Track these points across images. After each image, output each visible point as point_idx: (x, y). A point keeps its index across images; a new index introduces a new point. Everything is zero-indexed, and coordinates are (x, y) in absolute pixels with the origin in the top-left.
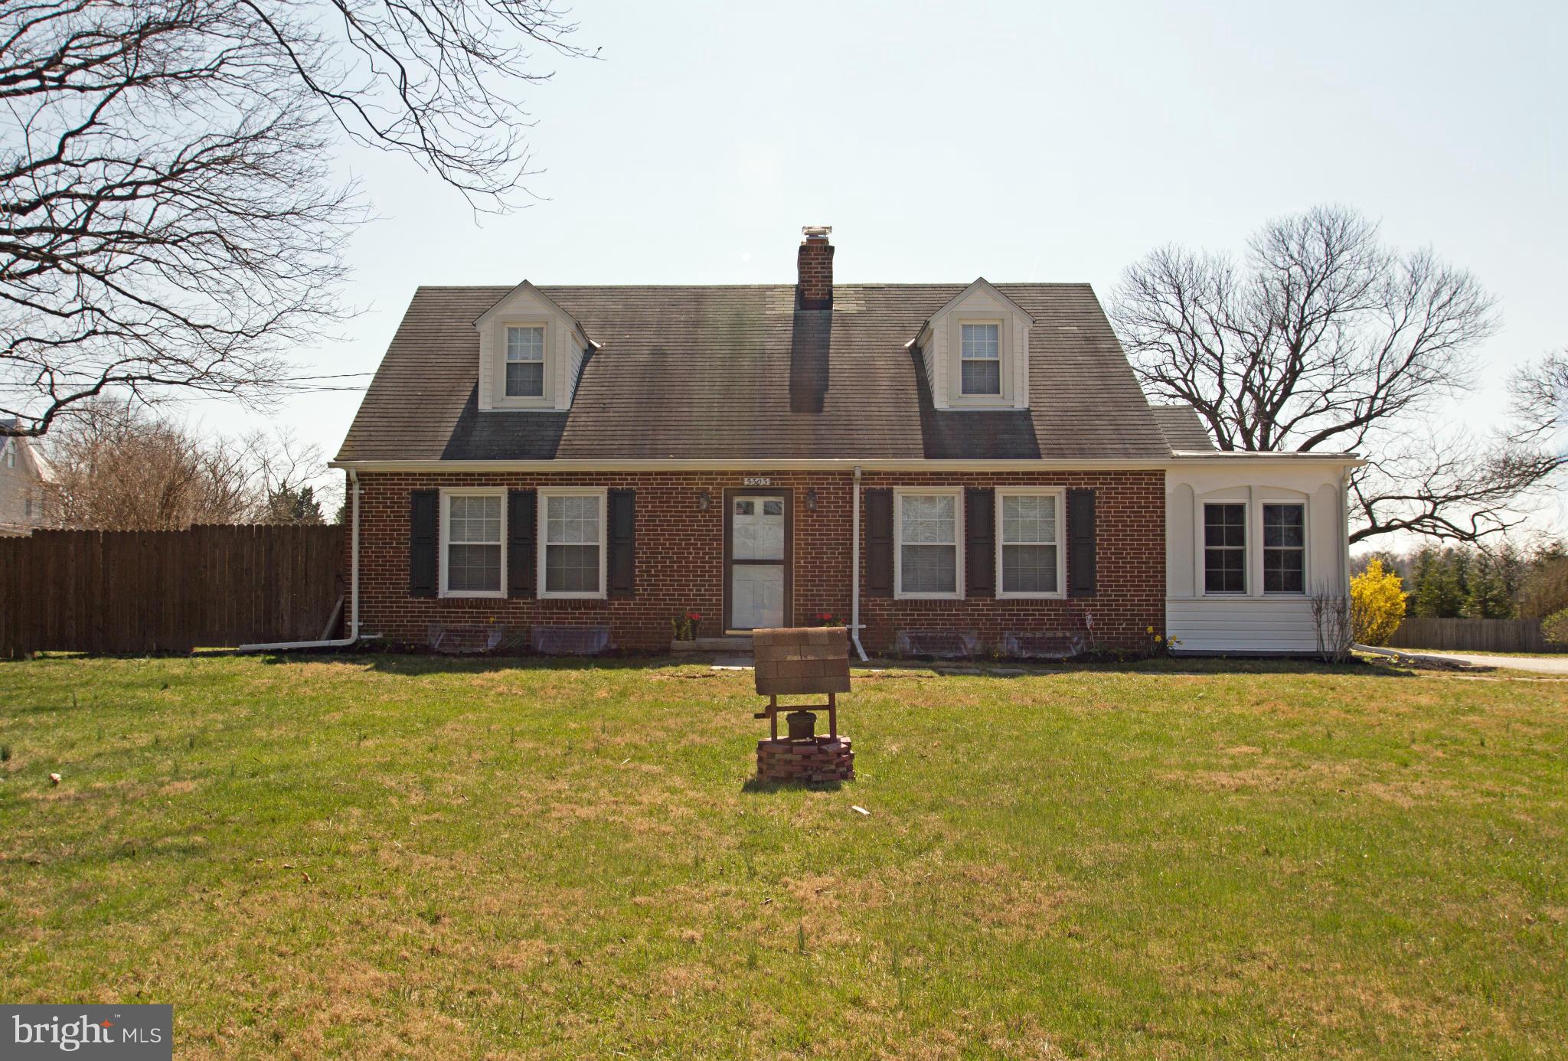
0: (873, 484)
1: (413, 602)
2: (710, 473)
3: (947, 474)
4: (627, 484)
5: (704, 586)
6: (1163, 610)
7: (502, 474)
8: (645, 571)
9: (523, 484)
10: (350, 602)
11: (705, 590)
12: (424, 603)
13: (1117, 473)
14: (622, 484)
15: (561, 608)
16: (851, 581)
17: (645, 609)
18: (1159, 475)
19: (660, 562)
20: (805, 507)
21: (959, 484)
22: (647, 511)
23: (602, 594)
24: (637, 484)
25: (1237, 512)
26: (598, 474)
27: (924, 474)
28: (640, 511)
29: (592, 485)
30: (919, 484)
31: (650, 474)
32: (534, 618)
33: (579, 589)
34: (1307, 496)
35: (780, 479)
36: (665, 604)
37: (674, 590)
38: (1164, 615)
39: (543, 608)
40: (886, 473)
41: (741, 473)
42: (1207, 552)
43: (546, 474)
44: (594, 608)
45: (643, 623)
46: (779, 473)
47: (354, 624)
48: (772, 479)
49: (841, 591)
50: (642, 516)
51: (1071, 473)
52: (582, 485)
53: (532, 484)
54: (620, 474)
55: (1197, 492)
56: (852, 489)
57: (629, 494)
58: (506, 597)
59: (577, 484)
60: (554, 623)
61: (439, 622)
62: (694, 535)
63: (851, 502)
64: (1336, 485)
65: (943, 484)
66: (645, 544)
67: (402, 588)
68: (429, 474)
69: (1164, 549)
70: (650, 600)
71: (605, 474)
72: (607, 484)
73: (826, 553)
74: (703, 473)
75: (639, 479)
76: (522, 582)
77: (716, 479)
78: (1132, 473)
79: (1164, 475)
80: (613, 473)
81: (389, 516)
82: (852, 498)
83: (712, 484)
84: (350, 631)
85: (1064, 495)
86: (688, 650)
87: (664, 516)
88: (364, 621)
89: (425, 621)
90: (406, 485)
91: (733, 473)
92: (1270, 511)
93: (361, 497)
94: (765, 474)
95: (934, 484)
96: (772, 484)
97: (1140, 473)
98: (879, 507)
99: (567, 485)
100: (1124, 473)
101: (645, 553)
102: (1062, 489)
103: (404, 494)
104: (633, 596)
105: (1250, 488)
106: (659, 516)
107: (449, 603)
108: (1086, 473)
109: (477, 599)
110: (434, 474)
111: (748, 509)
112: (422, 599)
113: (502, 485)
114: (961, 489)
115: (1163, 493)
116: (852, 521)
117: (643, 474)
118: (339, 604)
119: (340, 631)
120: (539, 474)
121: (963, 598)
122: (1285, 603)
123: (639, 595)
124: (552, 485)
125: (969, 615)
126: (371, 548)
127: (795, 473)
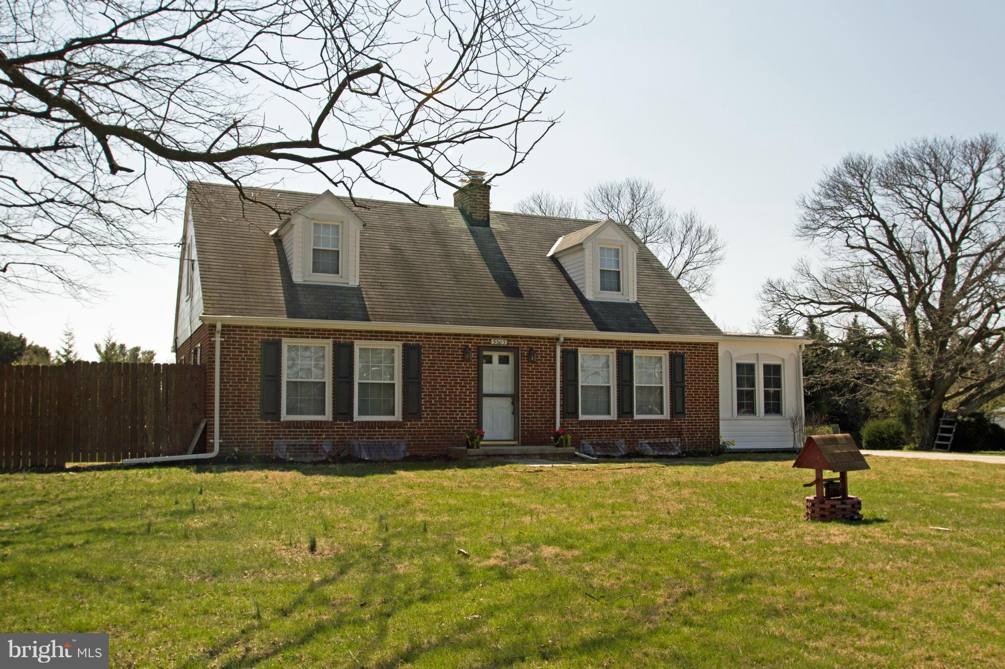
0: (567, 346)
1: (263, 424)
2: (469, 335)
3: (608, 341)
4: (416, 341)
5: (466, 411)
6: (718, 425)
7: (329, 331)
8: (428, 401)
9: (344, 338)
10: (213, 424)
11: (467, 414)
12: (270, 424)
13: (695, 344)
14: (413, 341)
15: (372, 427)
16: (555, 408)
17: (428, 428)
18: (715, 346)
19: (438, 395)
20: (527, 359)
21: (614, 348)
22: (429, 360)
23: (398, 416)
24: (423, 341)
25: (751, 368)
26: (397, 333)
27: (595, 340)
28: (425, 360)
29: (392, 340)
30: (593, 347)
31: (431, 334)
32: (352, 435)
33: (379, 414)
34: (783, 360)
35: (513, 341)
36: (441, 424)
37: (447, 414)
38: (718, 428)
39: (359, 427)
40: (574, 339)
41: (489, 336)
42: (738, 391)
43: (361, 332)
44: (394, 427)
45: (427, 438)
46: (512, 337)
47: (217, 441)
48: (508, 341)
49: (549, 414)
50: (426, 364)
51: (673, 343)
52: (386, 340)
53: (351, 338)
54: (411, 333)
55: (734, 356)
56: (555, 349)
57: (418, 348)
58: (331, 420)
59: (382, 340)
60: (366, 438)
61: (282, 438)
62: (459, 377)
63: (555, 357)
64: (796, 354)
65: (606, 347)
66: (428, 383)
67: (254, 414)
68: (274, 328)
69: (718, 389)
70: (431, 421)
71: (401, 333)
72: (402, 340)
73: (540, 390)
74: (466, 335)
75: (424, 338)
76: (343, 409)
77: (473, 339)
78: (703, 344)
79: (717, 345)
80: (407, 333)
81: (244, 359)
82: (555, 354)
83: (471, 343)
84: (213, 446)
85: (668, 356)
86: (478, 456)
87: (441, 364)
88: (223, 439)
89: (271, 439)
90: (257, 335)
91: (484, 336)
92: (766, 367)
93: (222, 343)
94: (504, 337)
95: (600, 347)
96: (508, 344)
97: (706, 344)
98: (570, 359)
99: (375, 340)
100: (698, 344)
101: (428, 389)
102: (667, 352)
103: (255, 342)
104: (420, 419)
105: (757, 355)
106: (437, 364)
107: (289, 424)
108: (680, 343)
109: (311, 422)
110: (279, 329)
111: (489, 360)
112: (269, 422)
113: (329, 338)
114: (614, 350)
115: (717, 356)
116: (555, 369)
117: (426, 334)
118: (202, 426)
119: (204, 446)
120: (355, 331)
121: (616, 419)
122: (773, 420)
123: (423, 418)
124: (365, 339)
125: (620, 429)
126: (229, 383)
127: (522, 337)
